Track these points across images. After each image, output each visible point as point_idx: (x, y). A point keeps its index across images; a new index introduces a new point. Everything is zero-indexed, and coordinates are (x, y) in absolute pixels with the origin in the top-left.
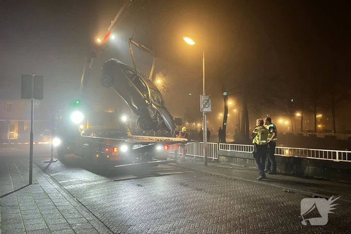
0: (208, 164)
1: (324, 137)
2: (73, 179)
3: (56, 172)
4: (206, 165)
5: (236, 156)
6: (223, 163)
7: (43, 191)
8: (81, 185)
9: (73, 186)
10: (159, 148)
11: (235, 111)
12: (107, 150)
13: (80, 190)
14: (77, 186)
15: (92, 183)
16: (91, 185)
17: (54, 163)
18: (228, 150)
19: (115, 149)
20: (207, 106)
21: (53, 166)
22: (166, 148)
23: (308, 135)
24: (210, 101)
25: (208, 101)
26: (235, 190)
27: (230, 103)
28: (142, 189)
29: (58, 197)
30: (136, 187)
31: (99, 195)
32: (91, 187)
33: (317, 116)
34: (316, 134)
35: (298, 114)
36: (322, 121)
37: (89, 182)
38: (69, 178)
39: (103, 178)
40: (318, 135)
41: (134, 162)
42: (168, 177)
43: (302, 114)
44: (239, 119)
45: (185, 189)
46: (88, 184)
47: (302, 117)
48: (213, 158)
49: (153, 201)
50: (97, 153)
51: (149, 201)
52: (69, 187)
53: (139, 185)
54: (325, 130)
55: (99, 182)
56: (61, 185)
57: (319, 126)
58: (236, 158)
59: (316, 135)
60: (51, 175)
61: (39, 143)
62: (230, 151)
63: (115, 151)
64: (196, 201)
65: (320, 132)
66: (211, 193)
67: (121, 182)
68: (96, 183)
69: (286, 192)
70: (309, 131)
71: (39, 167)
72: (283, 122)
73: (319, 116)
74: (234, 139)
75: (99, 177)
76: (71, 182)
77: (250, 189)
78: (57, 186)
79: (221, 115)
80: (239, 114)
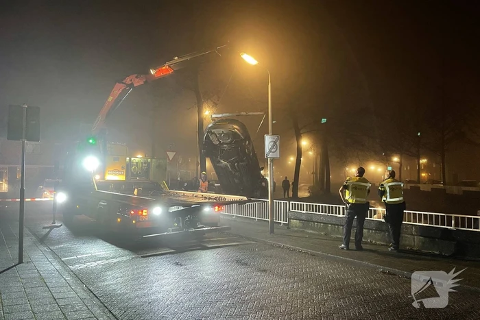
0: (275, 230)
1: (430, 190)
2: (83, 254)
3: (59, 243)
4: (272, 231)
5: (314, 219)
6: (296, 229)
7: (37, 275)
8: (94, 264)
9: (83, 266)
10: (207, 210)
11: (311, 153)
12: (133, 212)
13: (92, 271)
14: (88, 265)
15: (110, 261)
16: (109, 264)
17: (57, 229)
18: (302, 212)
19: (144, 211)
20: (273, 150)
21: (55, 233)
22: (216, 210)
23: (409, 188)
24: (278, 143)
25: (275, 143)
26: (314, 271)
27: (305, 143)
28: (180, 269)
29: (60, 284)
30: (174, 267)
31: (120, 280)
32: (109, 267)
33: (421, 162)
34: (419, 185)
35: (396, 159)
36: (428, 168)
37: (107, 259)
38: (78, 253)
39: (126, 252)
40: (423, 187)
41: (171, 230)
42: (219, 250)
43: (401, 159)
44: (316, 164)
45: (243, 270)
46: (105, 262)
47: (401, 163)
48: (282, 222)
49: (198, 288)
50: (119, 216)
51: (191, 290)
52: (77, 267)
53: (177, 264)
54: (432, 181)
55: (120, 259)
56: (64, 264)
57: (423, 175)
58: (314, 222)
59: (419, 188)
60: (52, 248)
61: (36, 199)
62: (305, 212)
63: (144, 214)
64: (259, 289)
65: (425, 184)
66: (280, 276)
67: (151, 259)
68: (115, 260)
69: (384, 273)
70: (410, 182)
71: (35, 235)
72: (376, 170)
73: (423, 161)
74: (309, 192)
75: (120, 251)
76: (80, 259)
77: (333, 270)
78: (58, 267)
79: (292, 160)
80: (316, 158)
